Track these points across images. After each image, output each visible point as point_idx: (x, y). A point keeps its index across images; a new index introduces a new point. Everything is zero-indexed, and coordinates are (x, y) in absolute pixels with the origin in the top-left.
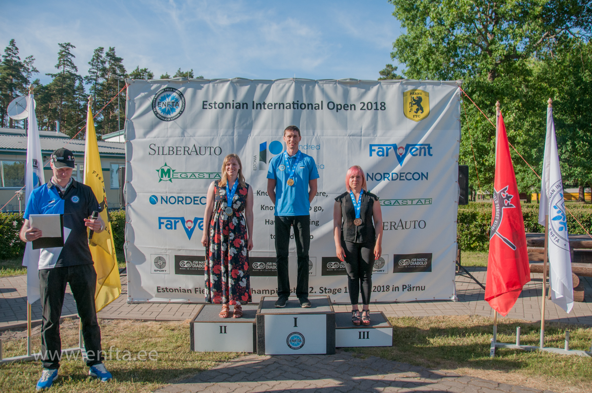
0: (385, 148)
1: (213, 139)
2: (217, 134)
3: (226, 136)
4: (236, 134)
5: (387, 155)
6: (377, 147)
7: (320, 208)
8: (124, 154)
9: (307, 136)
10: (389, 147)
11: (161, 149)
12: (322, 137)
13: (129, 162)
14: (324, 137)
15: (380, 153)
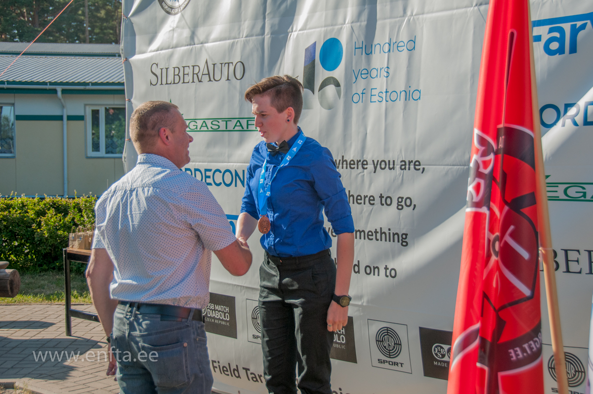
0: (567, 27)
1: (233, 44)
2: (239, 33)
3: (252, 36)
4: (267, 30)
5: (573, 50)
6: (547, 28)
7: (408, 202)
8: (123, 84)
9: (391, 18)
10: (579, 24)
11: (164, 71)
12: (421, 16)
13: (129, 100)
14: (425, 16)
15: (554, 46)
